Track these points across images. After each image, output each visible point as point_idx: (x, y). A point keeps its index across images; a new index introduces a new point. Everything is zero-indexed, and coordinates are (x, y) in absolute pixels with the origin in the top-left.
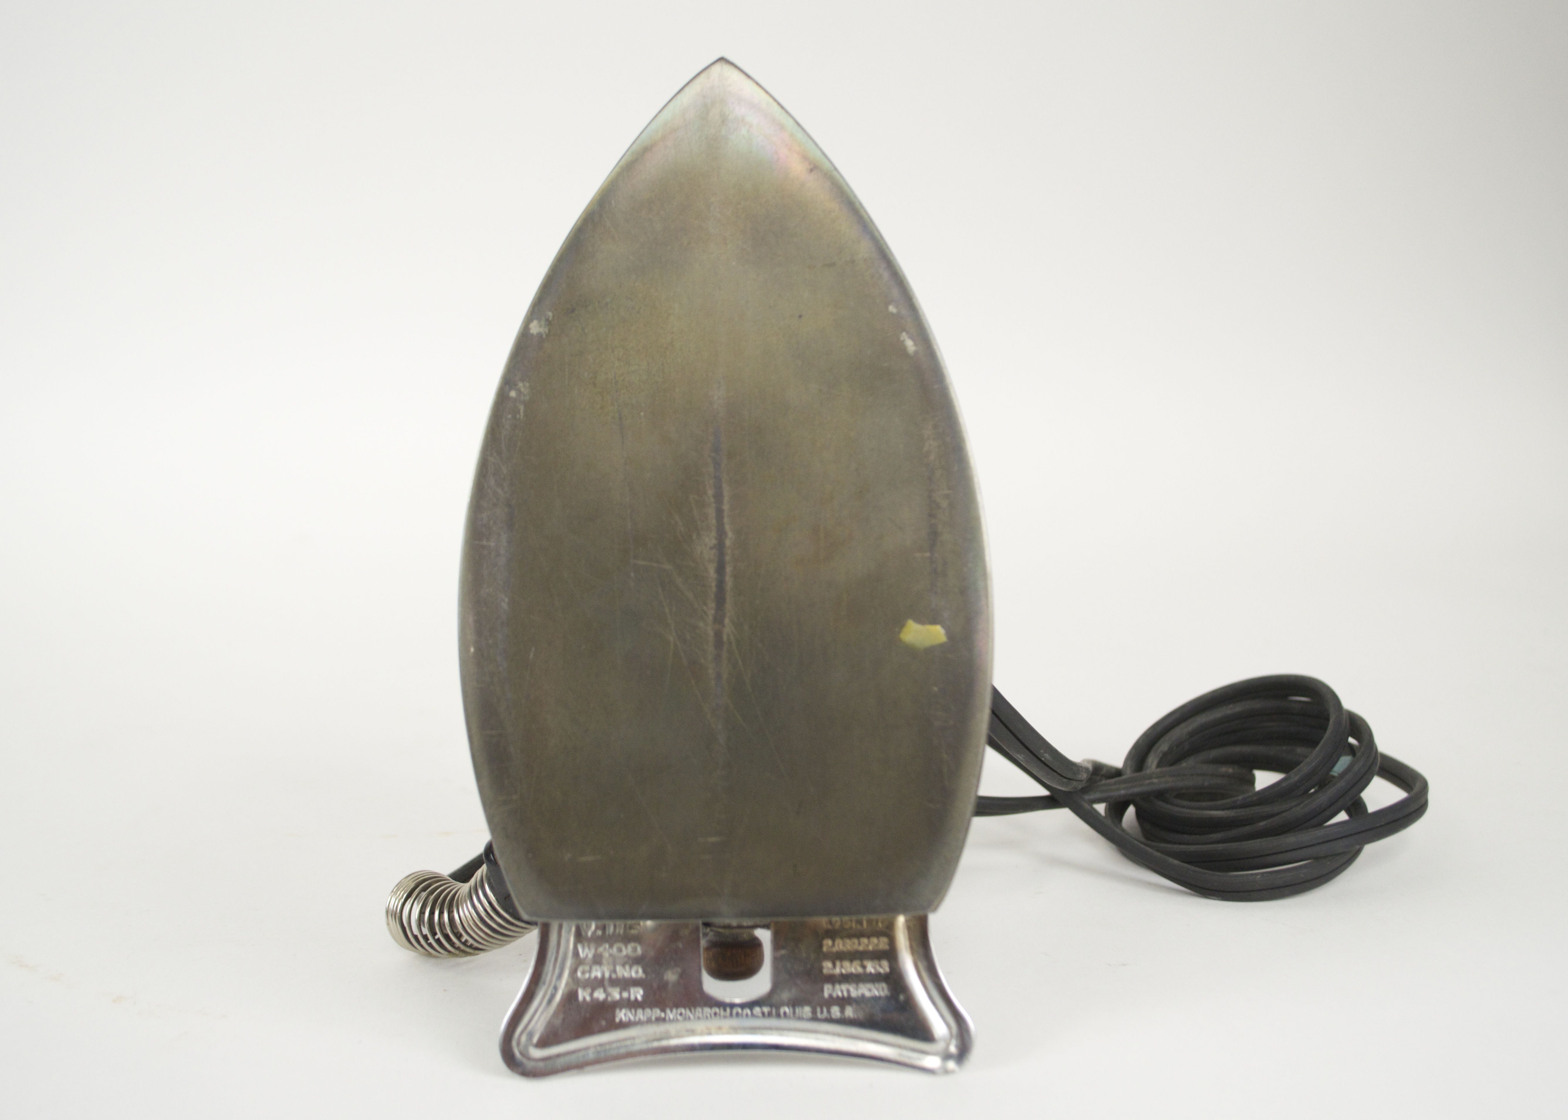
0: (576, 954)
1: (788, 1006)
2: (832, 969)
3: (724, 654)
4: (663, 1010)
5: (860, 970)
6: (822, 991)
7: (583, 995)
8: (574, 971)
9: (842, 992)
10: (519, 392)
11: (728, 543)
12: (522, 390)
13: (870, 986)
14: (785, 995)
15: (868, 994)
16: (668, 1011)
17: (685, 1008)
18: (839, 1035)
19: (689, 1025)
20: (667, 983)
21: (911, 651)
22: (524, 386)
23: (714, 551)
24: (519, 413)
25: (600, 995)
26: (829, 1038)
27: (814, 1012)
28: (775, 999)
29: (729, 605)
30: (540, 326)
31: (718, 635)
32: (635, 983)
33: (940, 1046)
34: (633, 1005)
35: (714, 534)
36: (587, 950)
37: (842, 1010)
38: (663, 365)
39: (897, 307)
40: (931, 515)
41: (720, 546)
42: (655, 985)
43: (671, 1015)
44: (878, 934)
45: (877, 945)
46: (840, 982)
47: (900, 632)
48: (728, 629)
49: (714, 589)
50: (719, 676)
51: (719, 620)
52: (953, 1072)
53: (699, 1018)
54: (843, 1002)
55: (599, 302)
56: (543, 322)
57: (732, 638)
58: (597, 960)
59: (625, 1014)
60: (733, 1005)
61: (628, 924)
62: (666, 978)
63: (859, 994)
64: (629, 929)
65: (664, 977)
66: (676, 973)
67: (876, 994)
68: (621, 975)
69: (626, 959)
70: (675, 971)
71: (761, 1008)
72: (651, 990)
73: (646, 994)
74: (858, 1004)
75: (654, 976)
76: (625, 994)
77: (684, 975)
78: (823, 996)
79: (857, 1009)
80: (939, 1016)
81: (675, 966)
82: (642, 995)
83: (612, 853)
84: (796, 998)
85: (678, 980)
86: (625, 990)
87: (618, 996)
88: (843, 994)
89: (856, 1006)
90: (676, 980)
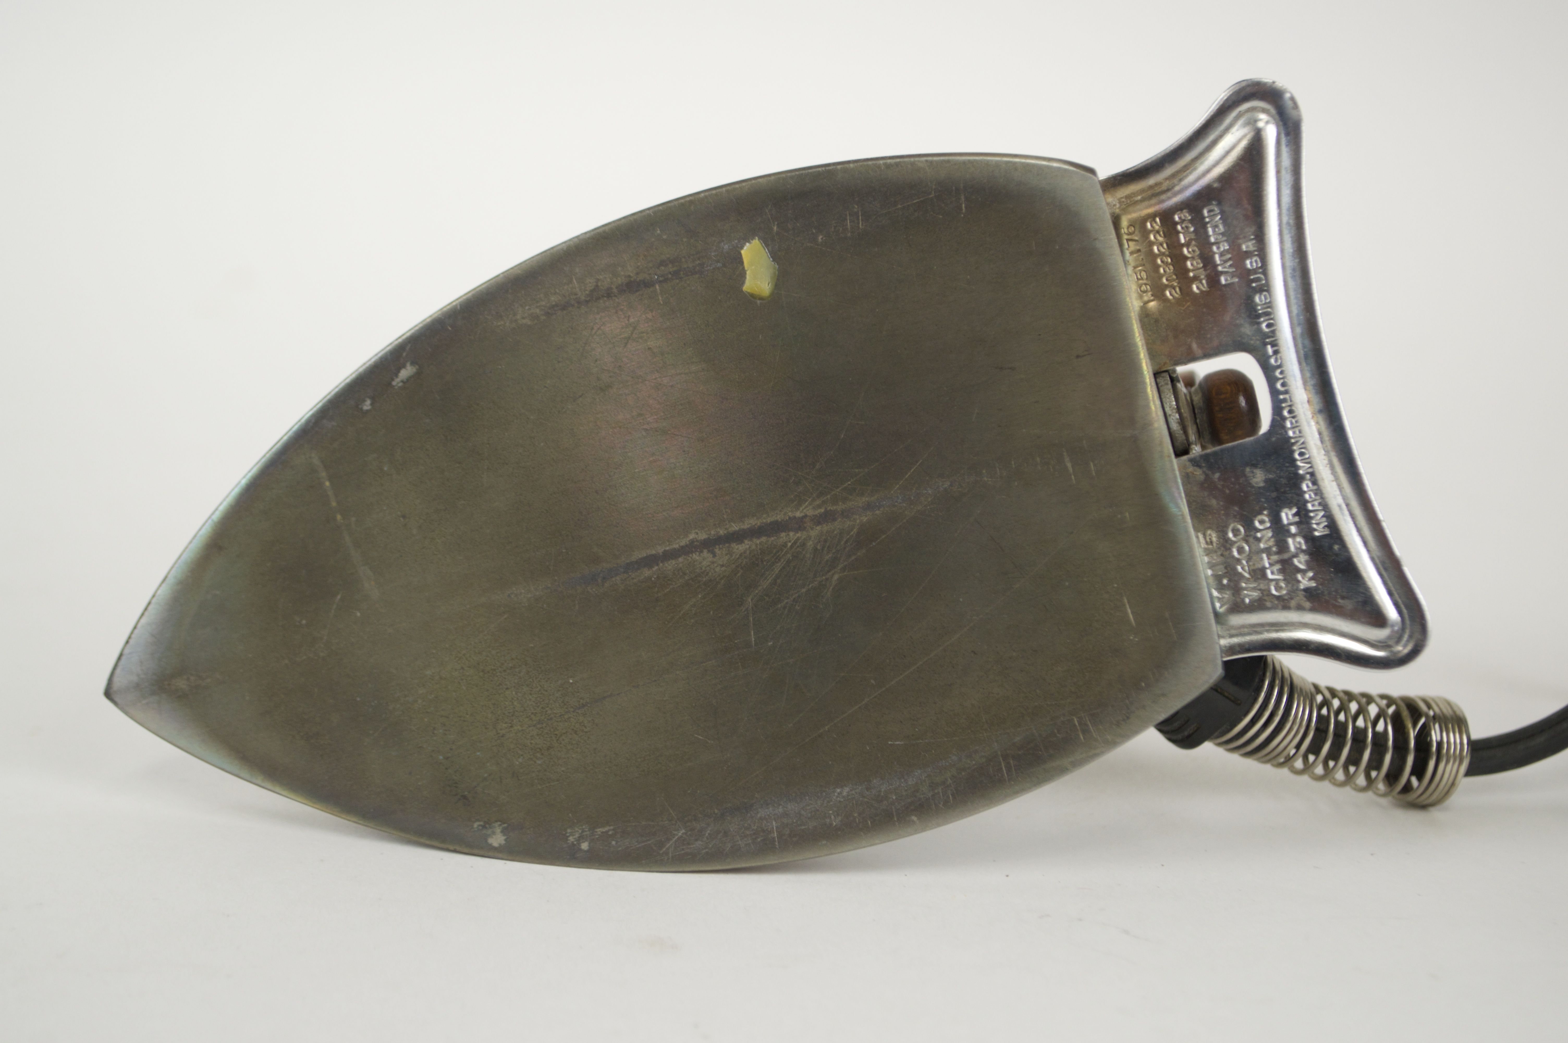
1: (1259, 324)
2: (1201, 280)
3: (840, 507)
4: (1302, 478)
5: (1193, 246)
6: (1231, 286)
7: (1305, 581)
9: (1226, 261)
10: (581, 838)
11: (703, 536)
12: (577, 835)
13: (1210, 228)
14: (1247, 330)
15: (1221, 229)
16: (1301, 472)
17: (1293, 452)
20: (1266, 481)
21: (781, 280)
22: (572, 834)
23: (717, 551)
24: (607, 832)
25: (1300, 562)
27: (1260, 289)
28: (1255, 342)
29: (778, 517)
30: (494, 833)
31: (819, 520)
32: (1276, 520)
34: (1304, 516)
35: (695, 556)
37: (1248, 254)
38: (505, 671)
39: (364, 401)
40: (609, 295)
41: (709, 544)
42: (1274, 495)
43: (1303, 468)
44: (1144, 234)
46: (1215, 266)
47: (761, 299)
48: (807, 510)
49: (764, 539)
50: (869, 507)
51: (799, 524)
53: (1300, 432)
54: (1239, 257)
55: (447, 769)
56: (489, 832)
57: (818, 502)
58: (1259, 574)
59: (1317, 524)
60: (1274, 393)
61: (1206, 546)
62: (1262, 484)
63: (1225, 238)
64: (1212, 545)
65: (1261, 487)
66: (1253, 472)
67: (1220, 219)
68: (1272, 540)
69: (1251, 540)
70: (1251, 475)
71: (1270, 357)
72: (1282, 498)
73: (1289, 503)
74: (1237, 238)
75: (1263, 500)
76: (1293, 529)
77: (1254, 462)
78: (1238, 282)
79: (1245, 237)
80: (1229, 133)
81: (1245, 476)
82: (1290, 508)
83: (1116, 585)
84: (1249, 316)
85: (1260, 468)
86: (1288, 531)
87: (1299, 539)
88: (1230, 259)
89: (1240, 239)
90: (1261, 471)
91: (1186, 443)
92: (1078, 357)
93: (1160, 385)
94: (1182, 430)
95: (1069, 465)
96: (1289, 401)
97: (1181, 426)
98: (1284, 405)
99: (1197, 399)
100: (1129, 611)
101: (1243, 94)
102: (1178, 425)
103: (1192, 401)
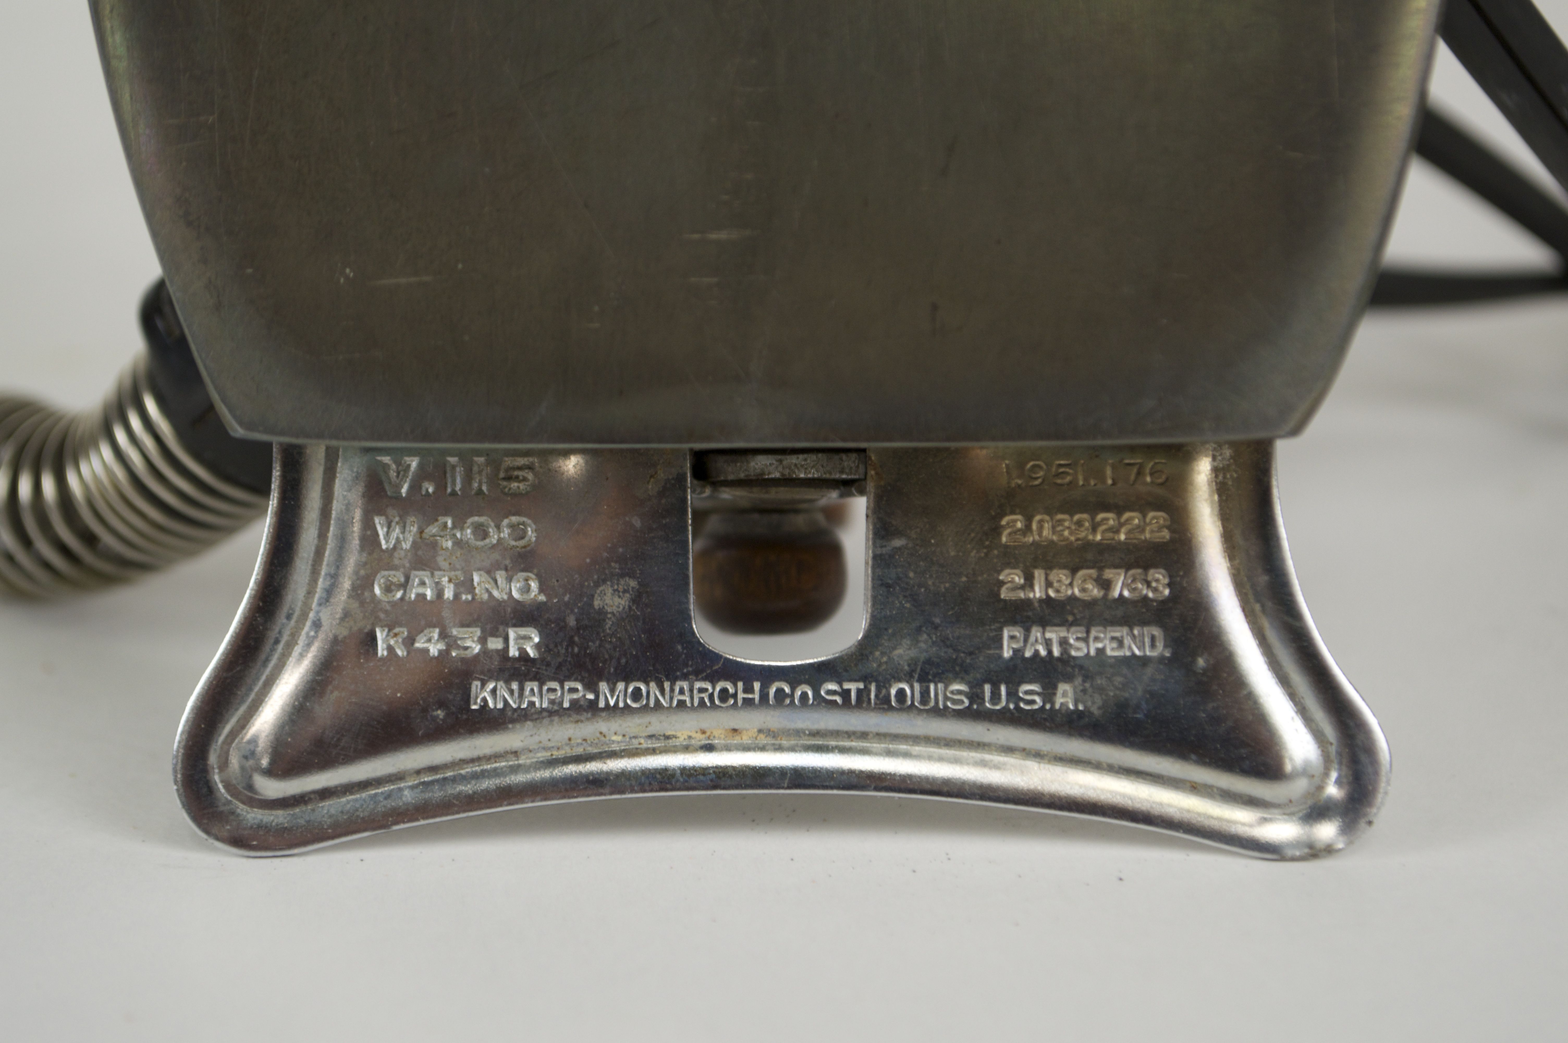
0: (370, 540)
1: (910, 682)
2: (1022, 587)
4: (591, 686)
5: (1096, 592)
6: (998, 641)
7: (388, 643)
8: (363, 585)
9: (1048, 643)
13: (1121, 632)
14: (903, 653)
15: (1112, 651)
16: (603, 686)
17: (646, 680)
18: (1038, 755)
19: (657, 723)
20: (602, 612)
25: (430, 644)
26: (1032, 765)
27: (975, 696)
28: (877, 661)
32: (521, 615)
33: (1298, 787)
34: (516, 671)
36: (397, 532)
37: (1049, 694)
42: (572, 621)
43: (610, 696)
44: (1144, 505)
45: (1141, 529)
46: (1044, 624)
52: (1328, 850)
53: (681, 704)
54: (1050, 672)
58: (424, 558)
59: (494, 691)
60: (769, 675)
61: (504, 466)
62: (597, 603)
63: (1092, 652)
64: (504, 479)
65: (593, 601)
66: (625, 591)
67: (1134, 655)
68: (486, 596)
69: (496, 556)
70: (621, 588)
71: (840, 684)
72: (561, 634)
73: (547, 646)
74: (1087, 677)
75: (566, 598)
76: (495, 644)
77: (644, 600)
78: (1000, 657)
79: (1084, 691)
80: (1296, 713)
81: (622, 576)
82: (537, 646)
83: (460, 266)
84: (928, 662)
85: (630, 607)
86: (494, 634)
87: (477, 648)
88: (1050, 652)
89: (1084, 681)
90: (624, 608)
91: (719, 479)
92: (935, 307)
93: (844, 456)
94: (747, 476)
95: (723, 235)
96: (746, 696)
97: (754, 478)
98: (740, 685)
99: (799, 522)
100: (403, 280)
101: (1363, 758)
102: (758, 471)
103: (797, 511)
